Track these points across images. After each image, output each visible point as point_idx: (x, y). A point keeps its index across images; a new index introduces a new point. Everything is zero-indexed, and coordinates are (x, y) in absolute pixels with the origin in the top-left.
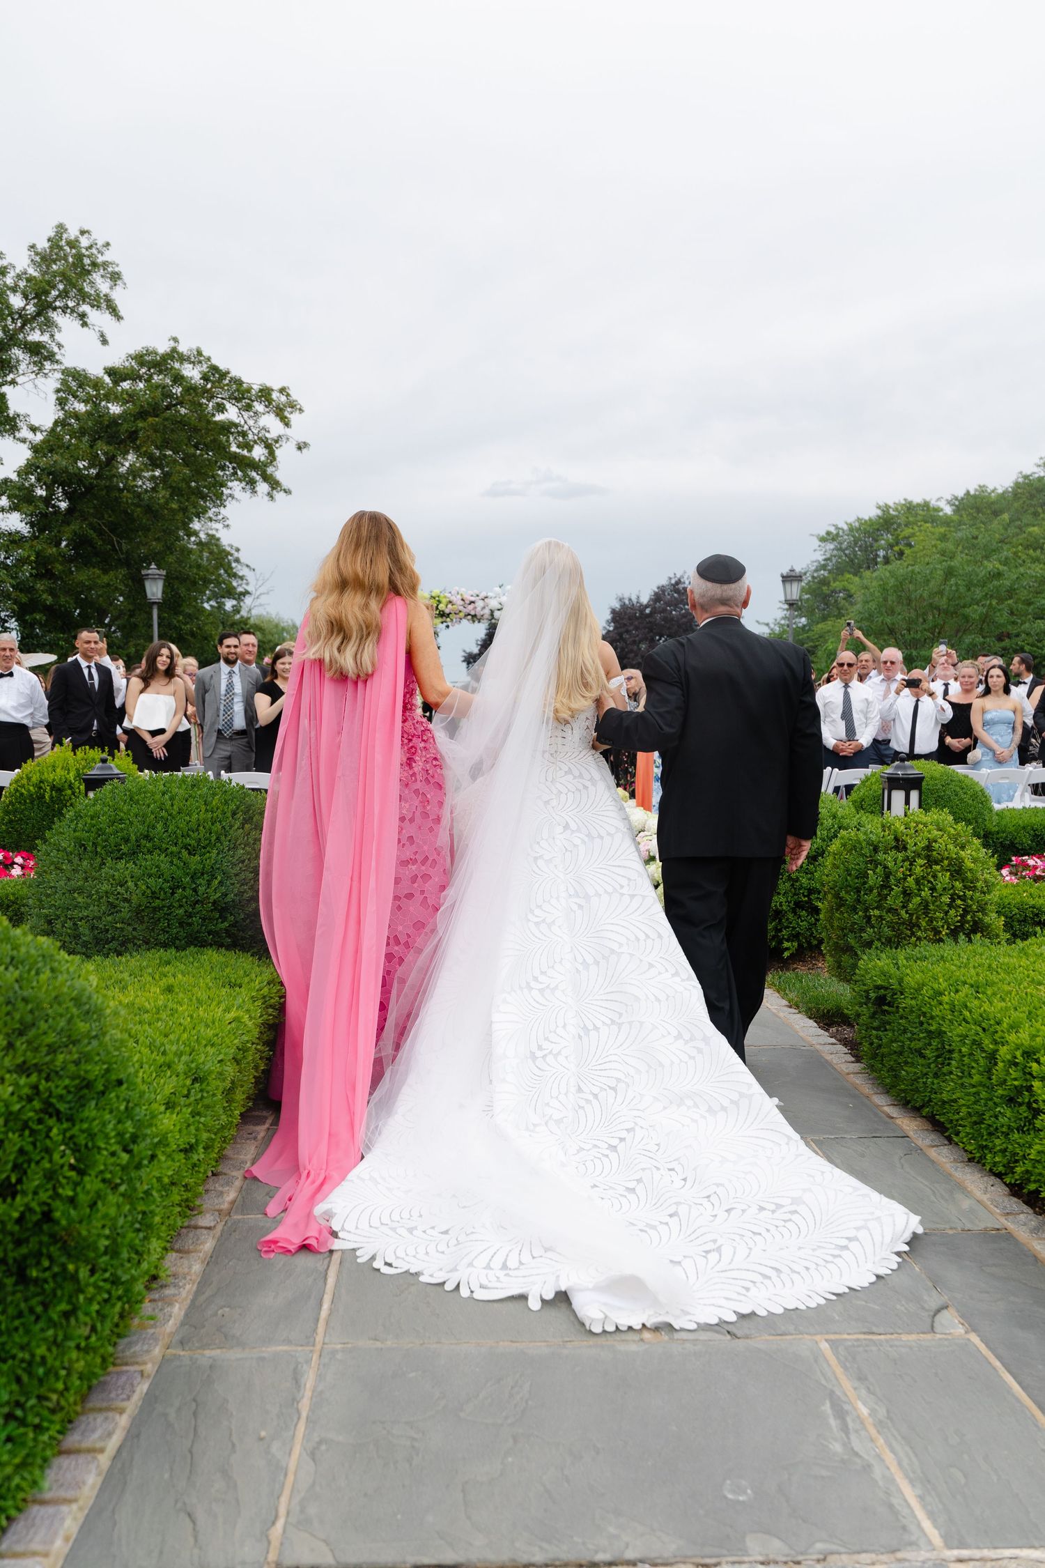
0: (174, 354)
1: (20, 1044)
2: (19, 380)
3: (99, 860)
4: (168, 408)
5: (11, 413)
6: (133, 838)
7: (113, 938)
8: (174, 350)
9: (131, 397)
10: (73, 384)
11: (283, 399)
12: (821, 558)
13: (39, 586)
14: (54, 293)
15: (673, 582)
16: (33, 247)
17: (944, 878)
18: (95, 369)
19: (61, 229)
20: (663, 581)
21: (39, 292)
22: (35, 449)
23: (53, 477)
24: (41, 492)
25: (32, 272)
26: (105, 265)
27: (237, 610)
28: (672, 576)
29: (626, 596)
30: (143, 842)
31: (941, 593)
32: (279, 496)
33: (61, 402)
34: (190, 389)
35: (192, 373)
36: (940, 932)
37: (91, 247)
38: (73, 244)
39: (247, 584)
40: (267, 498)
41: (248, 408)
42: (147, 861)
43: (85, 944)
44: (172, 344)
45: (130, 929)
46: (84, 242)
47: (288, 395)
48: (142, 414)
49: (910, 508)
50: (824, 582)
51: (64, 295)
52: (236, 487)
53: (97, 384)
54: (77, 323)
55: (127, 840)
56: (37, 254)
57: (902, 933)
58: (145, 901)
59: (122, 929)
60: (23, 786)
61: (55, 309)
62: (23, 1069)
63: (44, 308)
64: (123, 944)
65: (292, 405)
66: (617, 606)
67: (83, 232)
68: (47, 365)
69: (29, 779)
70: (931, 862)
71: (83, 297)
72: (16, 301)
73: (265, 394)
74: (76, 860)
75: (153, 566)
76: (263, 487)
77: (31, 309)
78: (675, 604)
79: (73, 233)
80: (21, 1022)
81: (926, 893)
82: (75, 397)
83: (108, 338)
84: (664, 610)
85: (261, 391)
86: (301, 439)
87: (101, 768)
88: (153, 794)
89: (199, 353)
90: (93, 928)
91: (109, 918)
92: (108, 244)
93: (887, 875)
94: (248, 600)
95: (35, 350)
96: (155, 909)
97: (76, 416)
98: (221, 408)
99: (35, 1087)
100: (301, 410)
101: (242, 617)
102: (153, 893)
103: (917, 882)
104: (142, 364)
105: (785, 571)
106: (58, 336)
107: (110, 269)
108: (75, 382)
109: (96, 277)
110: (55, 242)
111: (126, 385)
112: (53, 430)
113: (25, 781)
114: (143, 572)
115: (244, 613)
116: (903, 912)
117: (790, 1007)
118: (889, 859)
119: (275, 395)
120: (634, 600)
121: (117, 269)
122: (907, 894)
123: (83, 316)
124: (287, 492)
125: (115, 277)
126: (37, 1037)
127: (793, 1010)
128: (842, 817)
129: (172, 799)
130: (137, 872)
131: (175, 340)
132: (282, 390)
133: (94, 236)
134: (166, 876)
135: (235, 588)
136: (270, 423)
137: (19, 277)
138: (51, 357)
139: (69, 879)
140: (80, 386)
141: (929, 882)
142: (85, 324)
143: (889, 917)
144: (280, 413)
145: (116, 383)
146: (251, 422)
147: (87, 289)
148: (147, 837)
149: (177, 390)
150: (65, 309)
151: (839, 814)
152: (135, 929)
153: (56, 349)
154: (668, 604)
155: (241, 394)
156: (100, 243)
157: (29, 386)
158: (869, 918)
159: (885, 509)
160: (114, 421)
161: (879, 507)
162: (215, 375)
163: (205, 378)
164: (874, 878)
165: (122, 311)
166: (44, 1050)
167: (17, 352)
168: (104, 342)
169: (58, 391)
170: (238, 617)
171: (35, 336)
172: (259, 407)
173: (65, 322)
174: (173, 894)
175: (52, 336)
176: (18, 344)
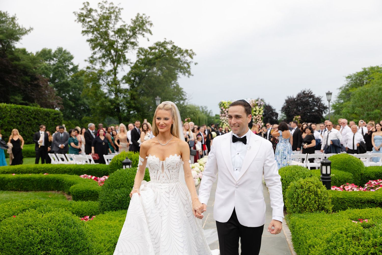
0: (165, 43)
1: (65, 242)
2: (128, 51)
3: (112, 189)
4: (163, 56)
5: (127, 59)
6: (119, 184)
7: (114, 207)
8: (165, 41)
9: (154, 54)
10: (141, 51)
11: (191, 52)
12: (346, 84)
13: (132, 102)
14: (137, 30)
15: (303, 91)
16: (132, 19)
17: (313, 196)
18: (146, 47)
19: (138, 14)
20: (299, 92)
21: (133, 30)
22: (132, 68)
23: (136, 75)
24: (133, 79)
25: (132, 25)
26: (149, 22)
27: (183, 103)
28: (302, 90)
29: (289, 96)
30: (121, 185)
31: (377, 95)
32: (191, 76)
33: (138, 56)
34: (168, 51)
35: (169, 47)
36: (312, 210)
37: (145, 18)
38: (141, 18)
39: (186, 96)
40: (187, 77)
41: (182, 55)
42: (122, 189)
43: (108, 208)
44: (165, 40)
45: (118, 205)
46: (144, 17)
47: (192, 51)
48: (157, 58)
49: (372, 68)
50: (348, 90)
51: (139, 30)
52: (180, 75)
53: (146, 51)
54: (142, 36)
55: (118, 184)
56: (133, 21)
57: (303, 210)
58: (121, 199)
59: (116, 205)
60: (114, 161)
61: (137, 33)
62: (66, 246)
63: (134, 33)
64: (116, 208)
65: (193, 53)
66: (287, 99)
67: (143, 14)
68: (135, 47)
69: (115, 159)
70: (310, 192)
71: (144, 30)
72: (128, 32)
73: (187, 51)
74: (108, 189)
75: (158, 97)
76: (187, 74)
77: (131, 34)
78: (304, 97)
79: (141, 15)
80: (66, 237)
81: (308, 200)
82: (141, 54)
83: (149, 39)
84: (300, 99)
85: (186, 51)
86: (196, 62)
87: (126, 160)
88: (125, 173)
89: (171, 41)
90: (110, 204)
91: (113, 203)
92: (149, 17)
93: (298, 195)
94: (186, 101)
95: (132, 43)
96: (123, 201)
97: (141, 59)
98: (176, 55)
99: (67, 250)
100: (196, 55)
101: (185, 105)
102: (123, 197)
103: (306, 197)
104: (157, 45)
105: (327, 92)
106: (138, 40)
107: (150, 23)
108: (142, 50)
109: (147, 25)
110: (137, 18)
111: (153, 51)
112: (136, 63)
113: (114, 160)
114: (156, 98)
115: (185, 104)
116: (302, 205)
117: (287, 225)
118: (299, 191)
119: (189, 52)
120: (292, 97)
121: (152, 22)
122: (303, 200)
123: (143, 35)
124: (193, 75)
125: (151, 24)
126: (68, 240)
127: (287, 226)
128: (306, 174)
129: (129, 175)
130: (119, 192)
131: (165, 39)
132: (191, 50)
133: (146, 15)
134: (126, 193)
135: (183, 98)
136: (188, 59)
137: (129, 27)
138: (136, 45)
139: (106, 193)
140: (143, 52)
141: (309, 197)
142: (144, 37)
143: (299, 206)
144: (190, 56)
145: (151, 50)
146: (183, 58)
147: (145, 28)
148: (123, 184)
149: (165, 51)
150: (139, 33)
151: (305, 173)
152: (119, 205)
153: (137, 43)
154: (301, 98)
155: (180, 51)
156: (148, 17)
157: (131, 52)
158: (294, 206)
159: (365, 69)
160: (150, 60)
161: (363, 69)
162: (174, 47)
163: (172, 48)
164: (295, 196)
165: (152, 33)
166: (70, 243)
167: (128, 45)
168: (149, 40)
169: (137, 53)
170: (183, 105)
171: (132, 40)
172: (185, 55)
173: (139, 37)
174: (127, 197)
175: (136, 40)
176: (128, 43)
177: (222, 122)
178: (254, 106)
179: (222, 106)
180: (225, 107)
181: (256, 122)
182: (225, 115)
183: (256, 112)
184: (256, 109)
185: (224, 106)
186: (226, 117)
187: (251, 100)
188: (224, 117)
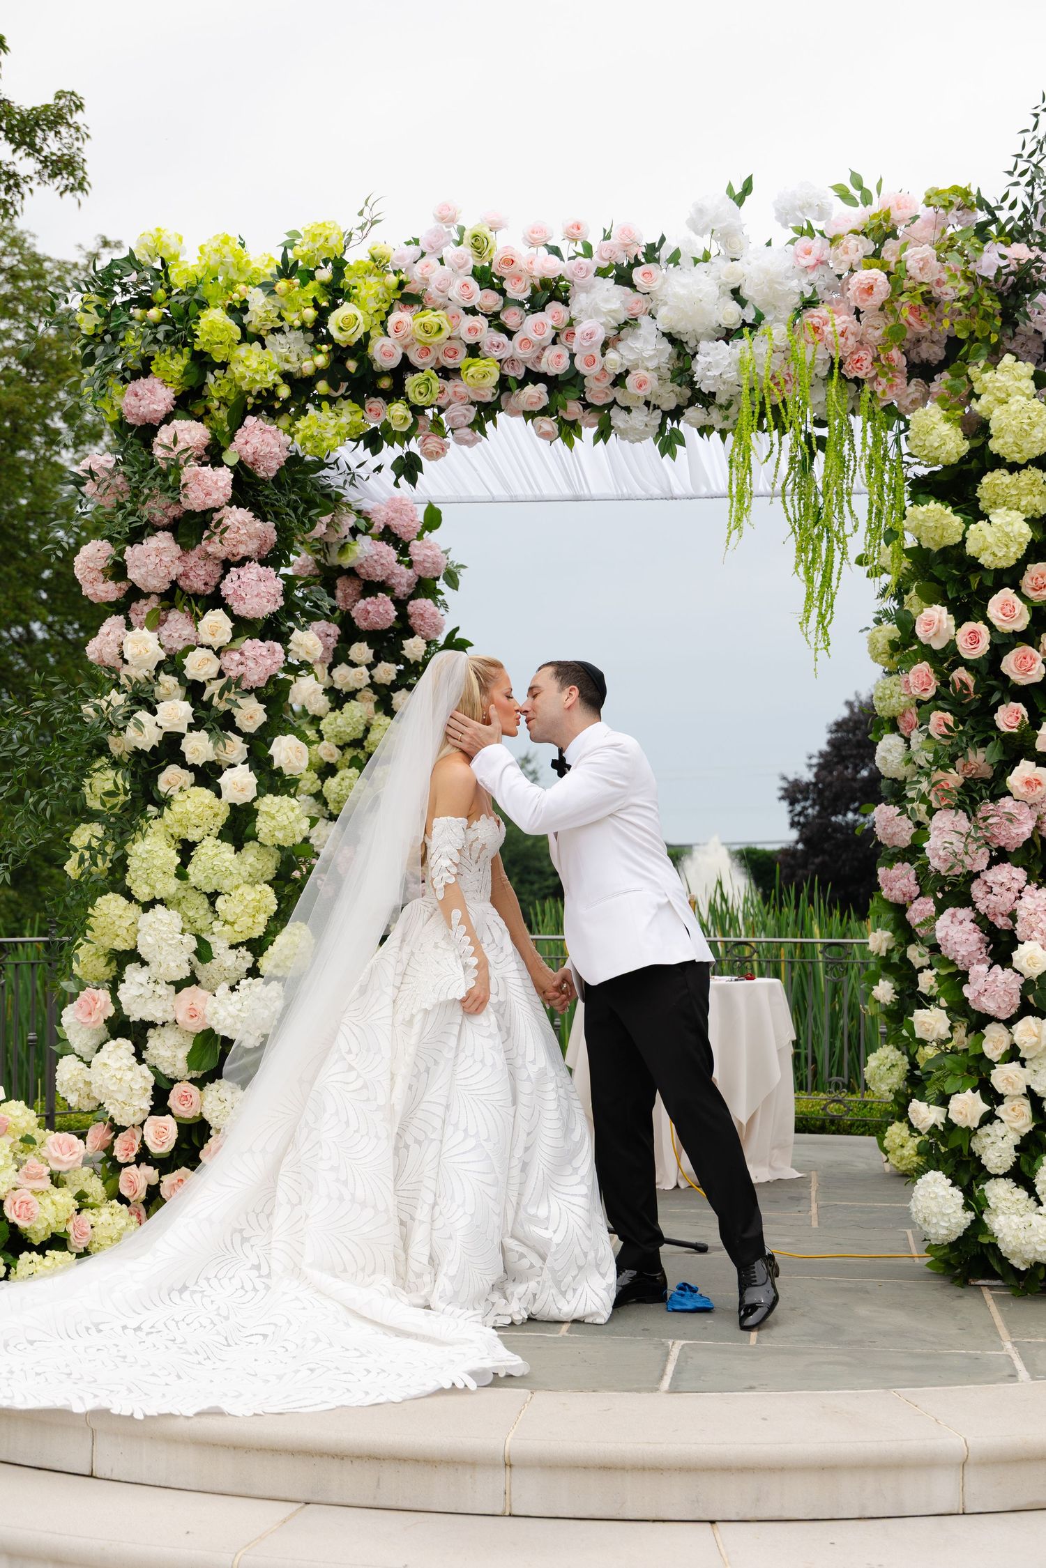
177: (119, 745)
178: (922, 371)
179: (144, 370)
180: (215, 386)
181: (980, 760)
182: (199, 579)
183: (974, 513)
184: (978, 429)
185: (203, 362)
186: (216, 624)
187: (857, 215)
188: (178, 625)
